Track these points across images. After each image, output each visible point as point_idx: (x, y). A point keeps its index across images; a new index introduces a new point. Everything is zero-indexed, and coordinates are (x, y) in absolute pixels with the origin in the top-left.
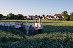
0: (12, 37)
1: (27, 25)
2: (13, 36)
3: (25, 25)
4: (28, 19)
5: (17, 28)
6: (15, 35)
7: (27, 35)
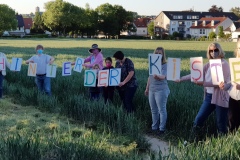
0: (69, 139)
1: (155, 72)
2: (76, 134)
3: (146, 73)
4: (162, 35)
6: (87, 133)
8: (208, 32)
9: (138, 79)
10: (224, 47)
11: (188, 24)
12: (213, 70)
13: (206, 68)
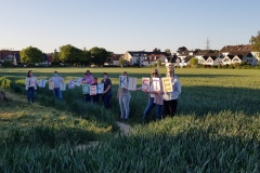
0: (73, 126)
1: (123, 86)
2: (77, 122)
3: (117, 86)
4: (127, 65)
5: (88, 97)
6: (83, 122)
7: (124, 121)
8: (153, 63)
9: (113, 90)
10: (160, 71)
11: (142, 59)
12: (154, 83)
13: (151, 83)
